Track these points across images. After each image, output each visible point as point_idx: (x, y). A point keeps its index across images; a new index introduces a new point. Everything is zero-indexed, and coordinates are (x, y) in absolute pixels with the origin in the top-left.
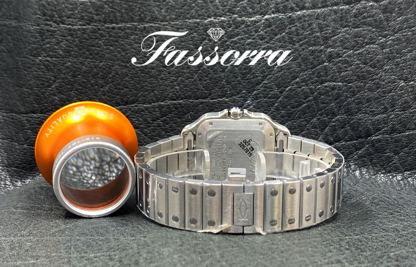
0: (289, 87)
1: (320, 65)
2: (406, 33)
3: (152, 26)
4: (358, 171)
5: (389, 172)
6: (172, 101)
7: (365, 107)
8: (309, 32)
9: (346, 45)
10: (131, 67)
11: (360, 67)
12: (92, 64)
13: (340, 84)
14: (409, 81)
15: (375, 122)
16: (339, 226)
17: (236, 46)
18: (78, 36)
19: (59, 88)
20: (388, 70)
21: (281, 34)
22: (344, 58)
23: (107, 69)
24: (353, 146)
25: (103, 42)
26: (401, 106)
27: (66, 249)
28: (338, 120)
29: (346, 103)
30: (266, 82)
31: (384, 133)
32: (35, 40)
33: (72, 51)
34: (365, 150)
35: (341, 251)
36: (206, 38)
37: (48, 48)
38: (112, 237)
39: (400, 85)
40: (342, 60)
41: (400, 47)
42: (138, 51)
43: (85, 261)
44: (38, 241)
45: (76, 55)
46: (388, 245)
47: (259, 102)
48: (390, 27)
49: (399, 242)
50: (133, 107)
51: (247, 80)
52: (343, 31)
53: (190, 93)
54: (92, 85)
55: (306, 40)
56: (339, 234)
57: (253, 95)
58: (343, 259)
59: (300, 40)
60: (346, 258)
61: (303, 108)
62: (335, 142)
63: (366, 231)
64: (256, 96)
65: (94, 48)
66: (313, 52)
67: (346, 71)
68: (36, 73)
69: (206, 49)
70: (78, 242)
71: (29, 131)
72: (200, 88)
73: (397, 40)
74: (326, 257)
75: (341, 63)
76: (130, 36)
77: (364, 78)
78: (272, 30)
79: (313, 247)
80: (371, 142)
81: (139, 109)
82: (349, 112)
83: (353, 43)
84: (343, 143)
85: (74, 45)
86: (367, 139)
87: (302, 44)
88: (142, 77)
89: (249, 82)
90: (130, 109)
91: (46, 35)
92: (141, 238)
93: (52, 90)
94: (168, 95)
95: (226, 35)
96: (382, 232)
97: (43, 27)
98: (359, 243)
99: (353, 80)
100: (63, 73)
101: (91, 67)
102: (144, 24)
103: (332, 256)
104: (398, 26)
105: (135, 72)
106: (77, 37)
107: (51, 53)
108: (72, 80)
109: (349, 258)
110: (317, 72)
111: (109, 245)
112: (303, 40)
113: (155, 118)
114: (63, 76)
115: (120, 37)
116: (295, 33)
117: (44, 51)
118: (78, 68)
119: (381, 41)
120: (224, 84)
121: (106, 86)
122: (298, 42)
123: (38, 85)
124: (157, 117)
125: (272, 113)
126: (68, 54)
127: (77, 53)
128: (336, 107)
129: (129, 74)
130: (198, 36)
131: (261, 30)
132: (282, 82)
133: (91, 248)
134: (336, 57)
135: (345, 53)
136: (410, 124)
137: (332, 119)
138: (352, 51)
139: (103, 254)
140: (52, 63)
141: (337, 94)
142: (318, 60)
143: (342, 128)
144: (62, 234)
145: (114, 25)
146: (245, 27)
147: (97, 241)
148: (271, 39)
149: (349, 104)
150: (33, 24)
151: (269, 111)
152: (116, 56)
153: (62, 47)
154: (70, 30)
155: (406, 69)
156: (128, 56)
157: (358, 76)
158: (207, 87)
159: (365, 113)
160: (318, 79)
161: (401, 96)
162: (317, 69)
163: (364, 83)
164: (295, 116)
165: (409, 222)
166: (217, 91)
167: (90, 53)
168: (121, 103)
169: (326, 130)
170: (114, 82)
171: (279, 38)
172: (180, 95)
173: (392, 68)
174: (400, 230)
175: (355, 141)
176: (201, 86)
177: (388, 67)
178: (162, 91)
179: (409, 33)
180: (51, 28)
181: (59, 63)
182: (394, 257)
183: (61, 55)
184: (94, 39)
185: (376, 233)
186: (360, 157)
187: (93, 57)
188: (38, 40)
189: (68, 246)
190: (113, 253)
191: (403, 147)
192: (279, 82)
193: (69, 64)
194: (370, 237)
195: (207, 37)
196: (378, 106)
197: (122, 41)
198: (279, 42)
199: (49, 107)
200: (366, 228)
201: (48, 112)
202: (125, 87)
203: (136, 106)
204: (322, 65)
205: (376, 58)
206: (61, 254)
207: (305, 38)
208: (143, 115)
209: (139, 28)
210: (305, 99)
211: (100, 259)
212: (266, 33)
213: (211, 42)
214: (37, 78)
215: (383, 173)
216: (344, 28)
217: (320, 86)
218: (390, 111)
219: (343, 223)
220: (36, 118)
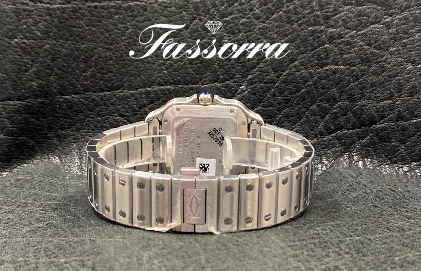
0: (287, 71)
1: (320, 46)
2: (414, 12)
3: (138, 5)
4: (361, 162)
5: (395, 163)
6: (160, 87)
7: (369, 93)
8: (309, 10)
9: (348, 25)
10: (115, 50)
11: (364, 48)
12: (73, 46)
13: (342, 67)
14: (417, 63)
15: (380, 108)
16: (339, 225)
17: (229, 26)
18: (57, 15)
19: (37, 73)
20: (394, 52)
21: (278, 13)
22: (347, 39)
23: (89, 52)
24: (355, 134)
25: (84, 22)
26: (408, 91)
27: (35, 253)
28: (339, 107)
29: (349, 88)
30: (261, 66)
31: (389, 120)
32: (11, 21)
33: (51, 32)
34: (369, 139)
35: (340, 255)
36: (197, 18)
37: (25, 29)
38: (87, 238)
39: (407, 69)
40: (344, 41)
41: (408, 27)
42: (123, 32)
43: (54, 268)
44: (5, 243)
45: (55, 36)
46: (392, 247)
47: (255, 87)
48: (396, 4)
49: (405, 244)
50: (118, 93)
51: (241, 63)
52: (346, 9)
53: (179, 78)
54: (73, 69)
55: (306, 19)
56: (338, 233)
57: (247, 80)
58: (342, 265)
59: (299, 19)
60: (345, 264)
61: (301, 93)
62: (336, 130)
63: (369, 230)
64: (251, 81)
65: (74, 29)
66: (313, 32)
67: (349, 53)
68: (11, 56)
69: (197, 29)
70: (50, 244)
71: (6, 120)
72: (190, 72)
73: (404, 19)
74: (324, 263)
75: (344, 45)
76: (113, 16)
77: (368, 60)
78: (268, 8)
79: (309, 250)
80: (375, 130)
81: (124, 95)
82: (351, 97)
83: (357, 22)
84: (346, 131)
85: (52, 25)
86: (372, 126)
87: (301, 24)
88: (128, 61)
89: (243, 66)
90: (115, 96)
91: (22, 15)
92: (120, 239)
93: (29, 75)
94: (155, 80)
95: (218, 15)
96: (386, 231)
97: (19, 6)
98: (361, 246)
99: (357, 63)
100: (41, 57)
101: (72, 50)
102: (129, 2)
103: (330, 261)
104: (406, 3)
105: (119, 55)
106: (56, 17)
107: (28, 35)
108: (51, 64)
109: (348, 263)
110: (317, 54)
111: (83, 248)
112: (302, 19)
113: (142, 105)
114: (42, 60)
115: (103, 17)
116: (293, 12)
117: (20, 33)
118: (58, 51)
119: (387, 20)
120: (216, 67)
121: (88, 70)
122: (297, 22)
123: (14, 69)
124: (144, 104)
125: (268, 100)
126: (46, 35)
127: (56, 35)
128: (337, 93)
129: (113, 58)
130: (187, 15)
131: (257, 8)
132: (279, 65)
133: (62, 251)
134: (338, 37)
135: (347, 33)
136: (417, 110)
137: (334, 105)
138: (355, 31)
139: (75, 258)
140: (29, 45)
141: (339, 78)
142: (318, 42)
143: (344, 115)
144: (34, 234)
145: (96, 3)
146: (239, 5)
147: (71, 243)
148: (267, 19)
149: (351, 89)
150: (8, 2)
151: (265, 97)
152: (99, 38)
153: (40, 28)
154: (48, 9)
155: (414, 51)
156: (113, 38)
157: (362, 59)
158: (197, 71)
159: (369, 99)
160: (318, 62)
161: (408, 80)
162: (318, 51)
163: (368, 66)
164: (292, 102)
165: (416, 220)
166: (208, 75)
167: (71, 34)
168: (104, 89)
169: (327, 117)
170: (96, 65)
171: (276, 17)
172: (168, 80)
173: (399, 49)
174: (406, 229)
175: (358, 130)
176: (192, 70)
177: (394, 49)
178: (149, 75)
179: (417, 12)
180: (28, 8)
181: (36, 45)
182: (398, 262)
183: (39, 37)
184: (74, 18)
185: (380, 234)
186: (364, 146)
187: (74, 39)
188: (13, 20)
189: (38, 249)
190: (86, 258)
191: (410, 136)
192: (276, 66)
193: (48, 46)
194: (373, 238)
195: (198, 16)
196: (383, 91)
197: (105, 21)
198: (276, 22)
199: (27, 93)
200: (369, 227)
201: (26, 99)
202: (108, 72)
203: (121, 92)
204: (322, 47)
205: (381, 39)
206: (29, 259)
207: (304, 18)
208: (128, 102)
209: (124, 7)
210: (304, 84)
211: (71, 265)
212: (262, 11)
213: (201, 21)
214: (13, 62)
215: (388, 164)
216: (346, 6)
217: (320, 70)
218: (396, 97)
219: (345, 221)
220: (12, 105)
